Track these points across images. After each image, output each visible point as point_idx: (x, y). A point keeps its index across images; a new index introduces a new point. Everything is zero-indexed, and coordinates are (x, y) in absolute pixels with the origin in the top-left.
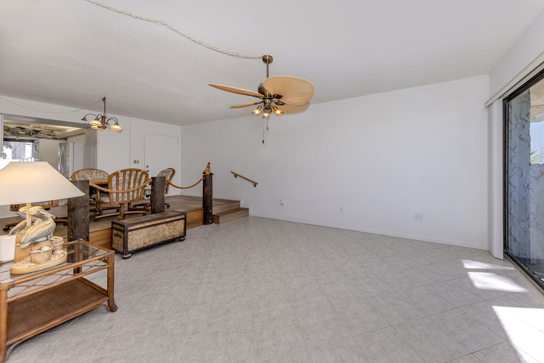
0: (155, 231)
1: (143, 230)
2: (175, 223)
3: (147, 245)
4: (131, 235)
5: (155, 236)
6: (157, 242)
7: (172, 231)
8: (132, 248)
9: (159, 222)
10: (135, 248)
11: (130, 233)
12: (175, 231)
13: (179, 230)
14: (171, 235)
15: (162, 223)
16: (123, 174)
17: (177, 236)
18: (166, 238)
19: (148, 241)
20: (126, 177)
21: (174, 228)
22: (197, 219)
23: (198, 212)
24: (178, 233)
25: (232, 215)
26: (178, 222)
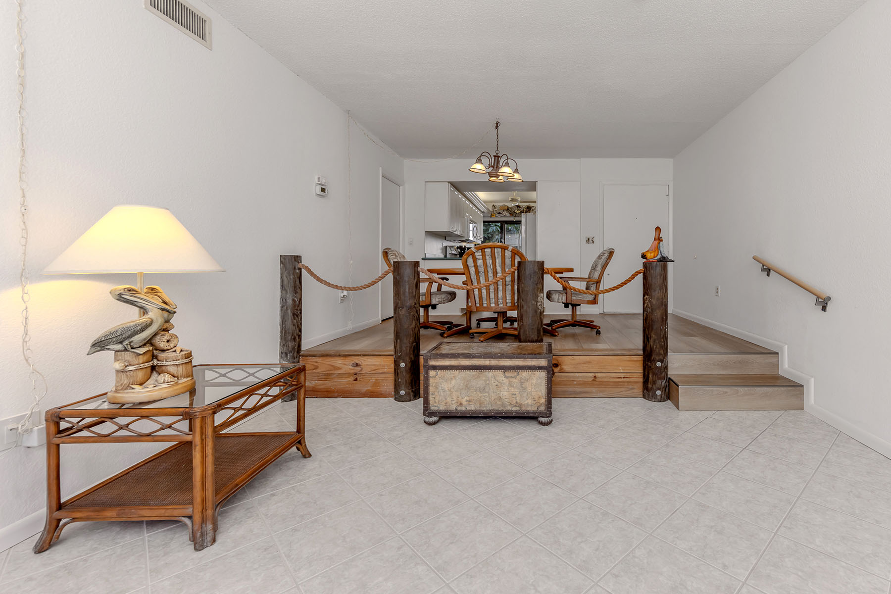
0: (480, 383)
1: (456, 373)
2: (524, 374)
3: (463, 409)
4: (435, 377)
5: (480, 395)
6: (485, 409)
7: (517, 391)
8: (435, 405)
9: (487, 362)
10: (442, 408)
11: (432, 373)
12: (525, 395)
13: (534, 394)
14: (515, 402)
15: (493, 366)
17: (529, 409)
18: (503, 405)
19: (467, 401)
20: (488, 261)
21: (522, 387)
22: (624, 378)
23: (628, 359)
24: (533, 402)
25: (726, 392)
26: (530, 373)
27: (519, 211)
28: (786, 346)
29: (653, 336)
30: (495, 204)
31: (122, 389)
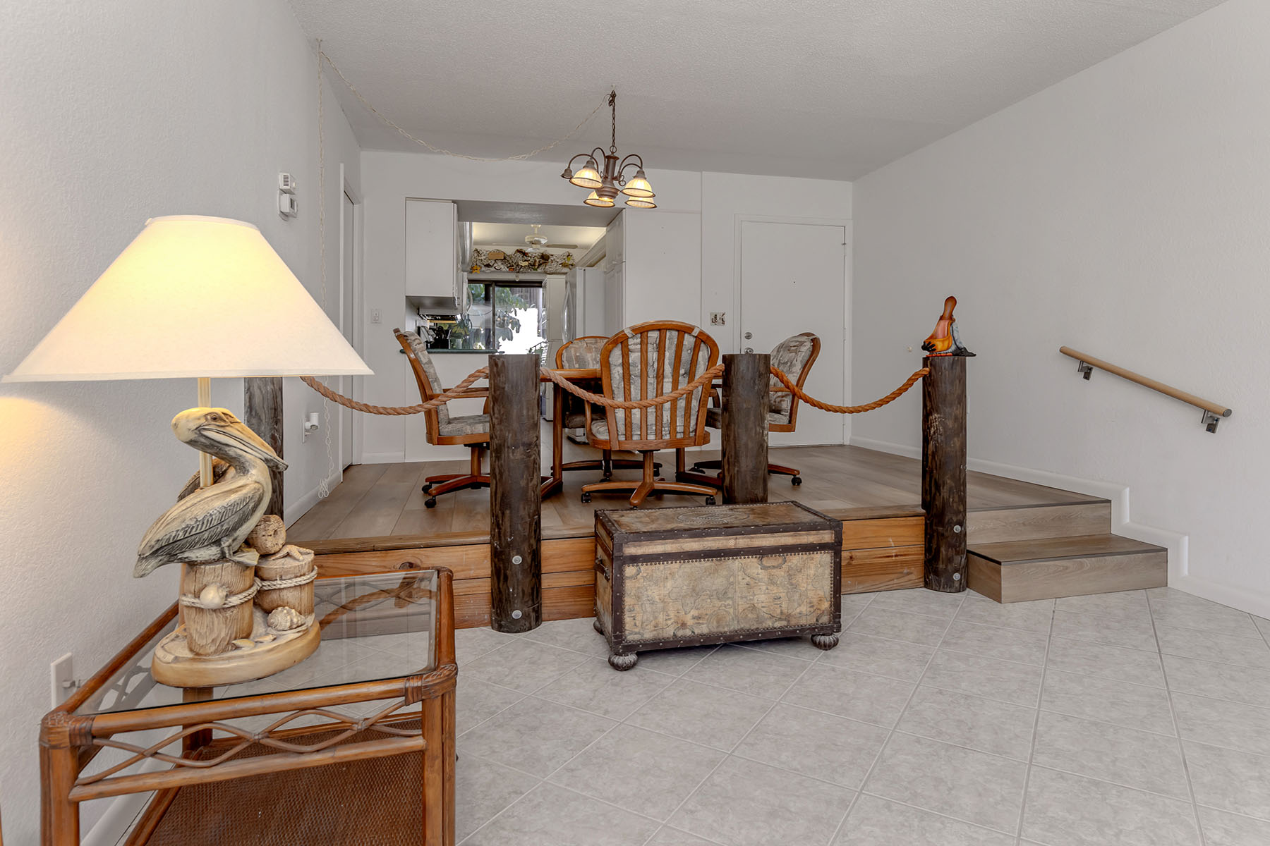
0: (718, 582)
1: (675, 566)
2: (795, 560)
3: (688, 633)
4: (635, 577)
5: (718, 603)
6: (726, 629)
7: (782, 592)
8: (637, 630)
9: (730, 543)
10: (648, 635)
11: (630, 570)
12: (796, 597)
13: (811, 594)
14: (779, 611)
15: (742, 549)
16: (639, 340)
17: (803, 621)
18: (758, 620)
19: (694, 618)
20: (650, 355)
21: (792, 584)
22: (896, 556)
23: (903, 523)
24: (809, 609)
25: (1067, 568)
26: (805, 557)
27: (526, 263)
28: (1128, 490)
29: (948, 481)
30: (479, 248)
31: (215, 652)
